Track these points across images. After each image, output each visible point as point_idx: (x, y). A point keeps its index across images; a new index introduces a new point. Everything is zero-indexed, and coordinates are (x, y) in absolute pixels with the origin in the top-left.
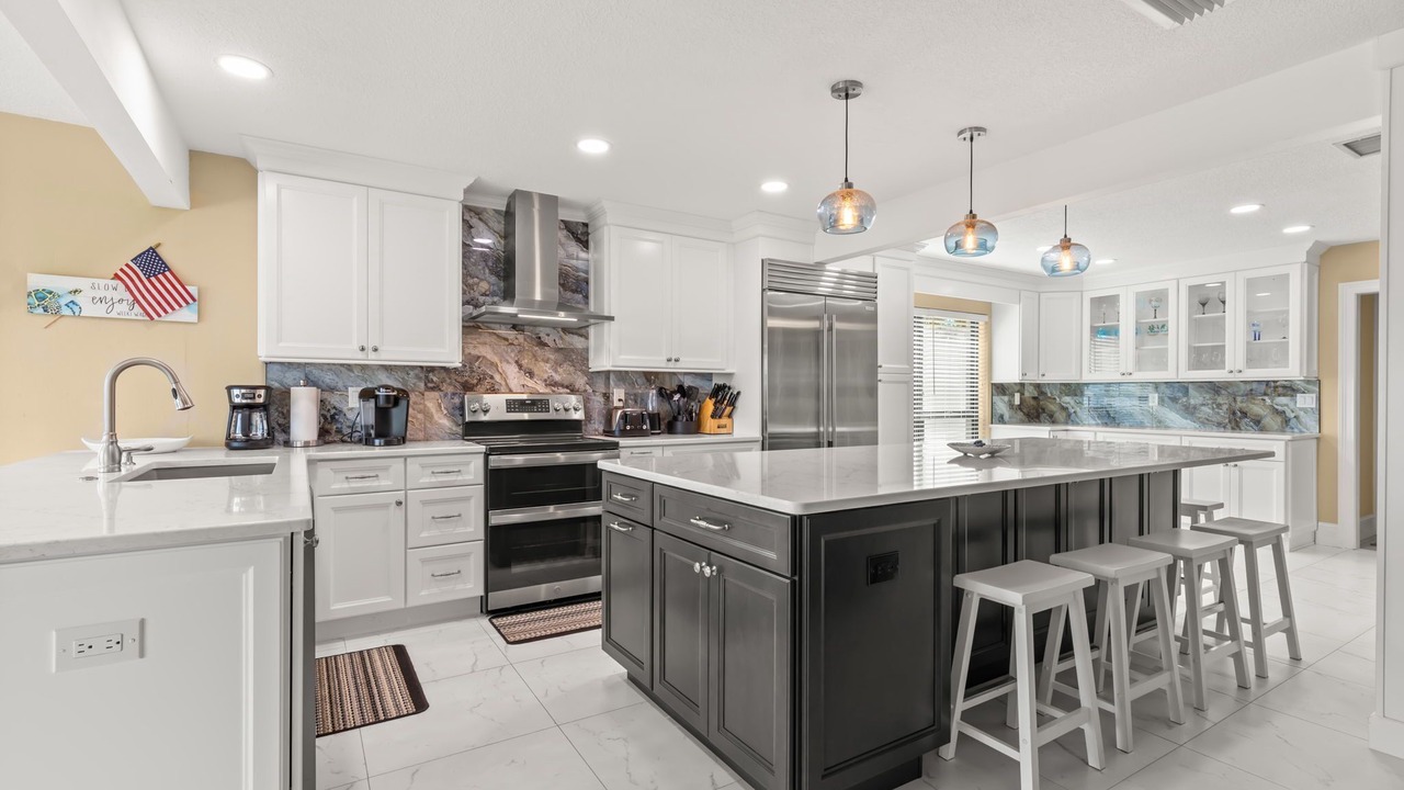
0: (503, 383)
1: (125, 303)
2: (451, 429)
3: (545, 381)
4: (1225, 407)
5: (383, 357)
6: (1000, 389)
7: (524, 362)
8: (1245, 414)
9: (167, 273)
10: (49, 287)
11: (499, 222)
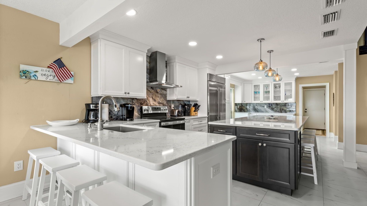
0: (149, 103)
1: (52, 76)
2: (138, 116)
3: (158, 102)
4: (279, 108)
5: (130, 96)
6: (236, 104)
7: (154, 97)
8: (283, 110)
9: (65, 67)
10: (27, 69)
11: (148, 59)
